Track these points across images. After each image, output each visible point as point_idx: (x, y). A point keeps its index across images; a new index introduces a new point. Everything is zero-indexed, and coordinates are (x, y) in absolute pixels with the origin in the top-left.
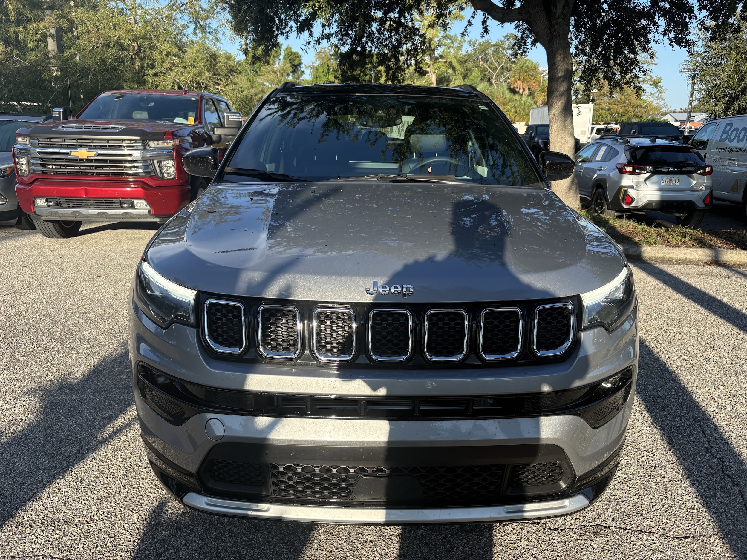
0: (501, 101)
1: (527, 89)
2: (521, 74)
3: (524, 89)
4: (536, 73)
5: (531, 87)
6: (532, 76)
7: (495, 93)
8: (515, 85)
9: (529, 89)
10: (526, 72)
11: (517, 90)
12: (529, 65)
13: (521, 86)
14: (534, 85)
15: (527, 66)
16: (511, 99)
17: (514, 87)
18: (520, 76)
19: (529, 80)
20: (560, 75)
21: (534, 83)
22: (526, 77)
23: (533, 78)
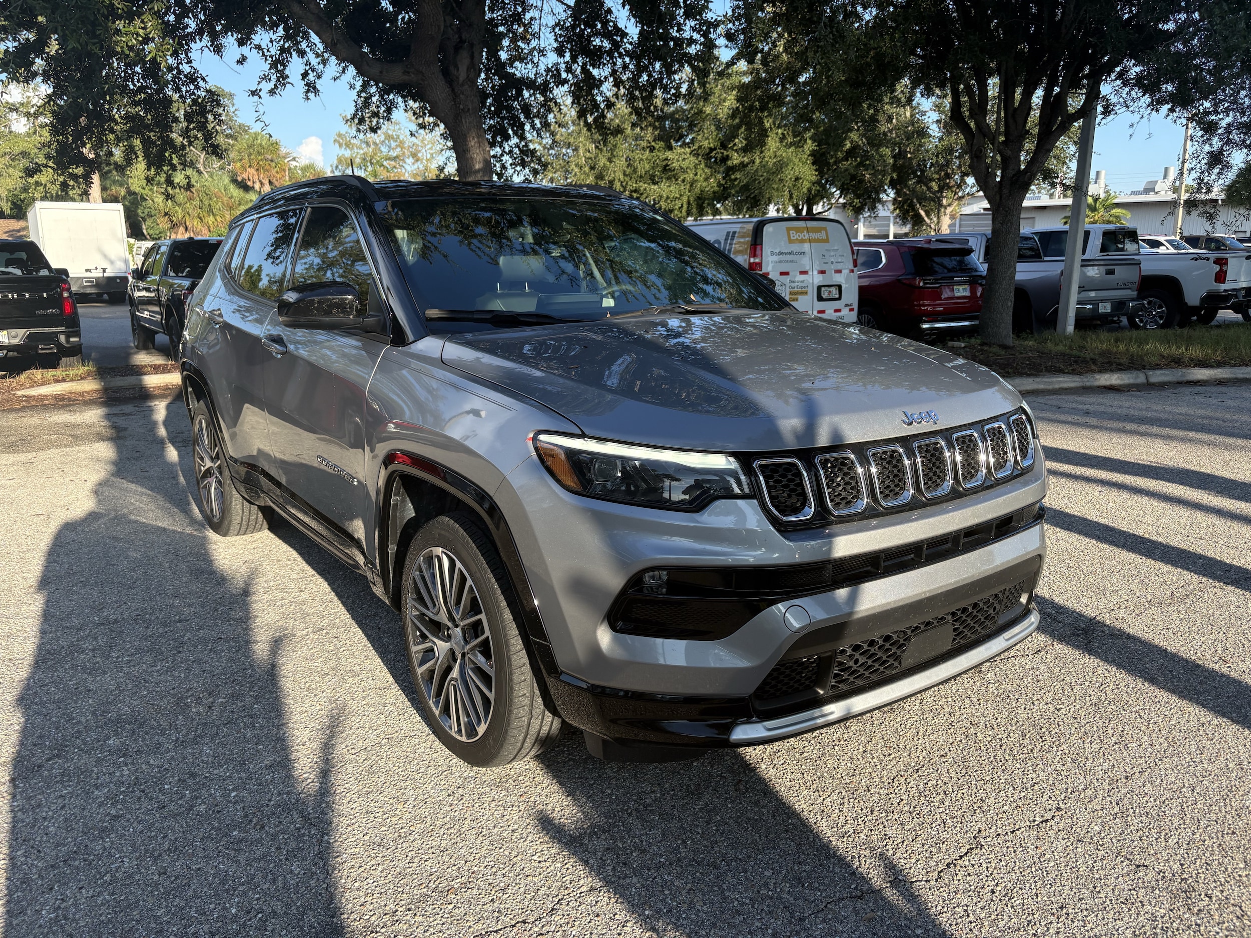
0: (225, 202)
1: (266, 182)
2: (252, 157)
3: (261, 183)
4: (279, 156)
5: (274, 180)
6: (272, 161)
7: (212, 189)
8: (245, 176)
9: (270, 183)
10: (260, 154)
11: (250, 184)
12: (264, 143)
13: (256, 177)
14: (279, 176)
15: (260, 145)
16: (242, 199)
17: (243, 179)
18: (250, 160)
19: (267, 167)
20: (477, 167)
21: (277, 172)
22: (261, 163)
23: (273, 164)
